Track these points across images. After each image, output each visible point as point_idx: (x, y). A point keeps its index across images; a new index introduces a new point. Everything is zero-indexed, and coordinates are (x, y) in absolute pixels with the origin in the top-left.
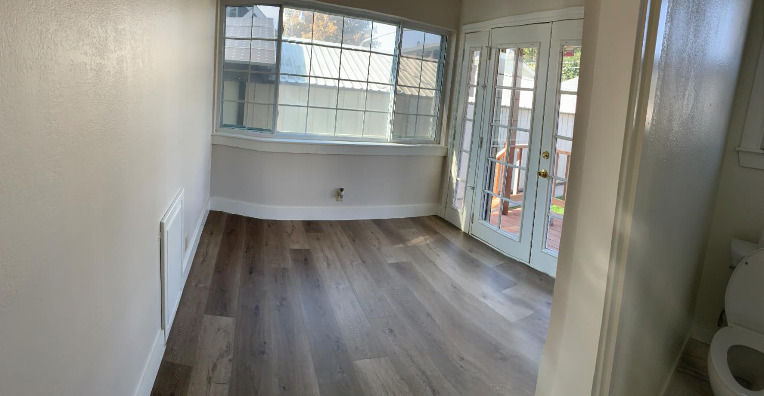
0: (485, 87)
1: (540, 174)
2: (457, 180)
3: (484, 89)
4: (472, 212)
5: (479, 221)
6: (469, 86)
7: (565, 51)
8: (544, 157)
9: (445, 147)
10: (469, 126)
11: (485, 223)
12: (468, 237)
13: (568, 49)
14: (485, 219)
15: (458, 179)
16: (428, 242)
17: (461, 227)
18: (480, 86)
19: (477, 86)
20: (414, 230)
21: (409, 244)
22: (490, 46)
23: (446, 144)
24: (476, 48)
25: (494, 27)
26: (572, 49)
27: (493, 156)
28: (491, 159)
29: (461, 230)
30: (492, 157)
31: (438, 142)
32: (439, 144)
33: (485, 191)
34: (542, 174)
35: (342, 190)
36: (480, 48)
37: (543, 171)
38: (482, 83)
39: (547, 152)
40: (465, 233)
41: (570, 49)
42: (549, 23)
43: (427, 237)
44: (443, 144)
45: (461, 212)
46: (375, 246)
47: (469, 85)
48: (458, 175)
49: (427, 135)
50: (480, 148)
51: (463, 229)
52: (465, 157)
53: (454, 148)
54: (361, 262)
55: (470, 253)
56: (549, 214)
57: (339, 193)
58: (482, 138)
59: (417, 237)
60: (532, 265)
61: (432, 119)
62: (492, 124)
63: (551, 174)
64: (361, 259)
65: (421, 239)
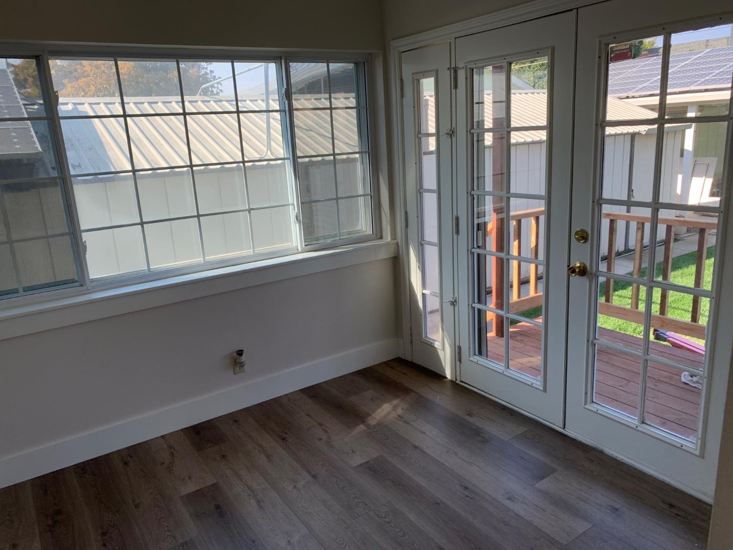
0: (452, 133)
1: (572, 270)
2: (424, 295)
3: (451, 138)
4: (457, 344)
5: (470, 359)
6: (419, 136)
7: (612, 52)
8: (578, 240)
9: (394, 242)
10: (430, 202)
11: (481, 360)
12: (460, 389)
13: (619, 48)
14: (480, 353)
15: (424, 292)
16: (400, 411)
17: (445, 374)
18: (442, 132)
19: (438, 134)
20: (370, 393)
21: (372, 422)
22: (453, 65)
23: (394, 236)
24: (426, 74)
25: (457, 35)
26: (628, 47)
27: (480, 244)
28: (476, 251)
29: (446, 378)
30: (479, 247)
31: (379, 236)
32: (381, 238)
33: (474, 305)
34: (577, 270)
35: (240, 353)
36: (435, 72)
37: (578, 265)
38: (445, 128)
39: (582, 231)
40: (453, 383)
41: (624, 47)
42: (571, 10)
43: (395, 402)
44: (387, 237)
45: (441, 348)
46: (320, 439)
47: (420, 134)
48: (424, 285)
49: (359, 228)
50: (455, 236)
51: (448, 375)
52: (431, 253)
53: (410, 241)
54: (310, 478)
55: (467, 418)
56: (595, 342)
57: (237, 360)
58: (457, 219)
59: (379, 406)
60: (570, 432)
61: (361, 200)
62: (473, 192)
63: (594, 271)
64: (309, 473)
65: (386, 407)
